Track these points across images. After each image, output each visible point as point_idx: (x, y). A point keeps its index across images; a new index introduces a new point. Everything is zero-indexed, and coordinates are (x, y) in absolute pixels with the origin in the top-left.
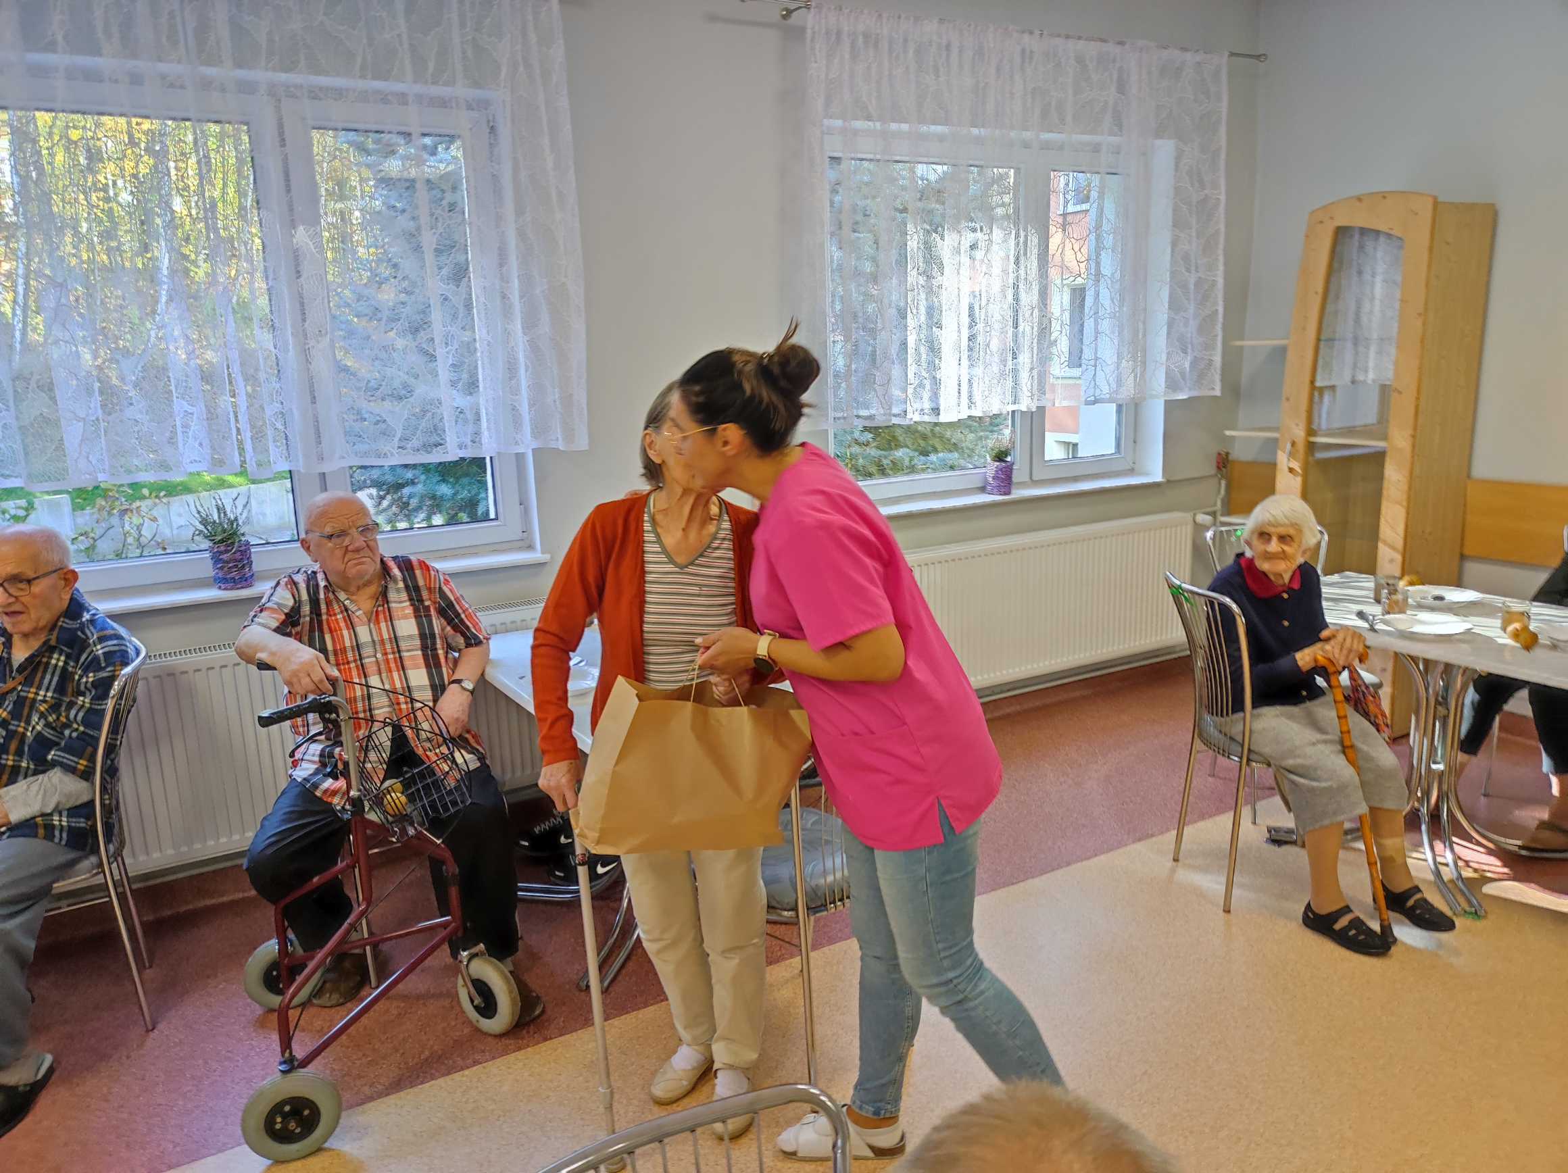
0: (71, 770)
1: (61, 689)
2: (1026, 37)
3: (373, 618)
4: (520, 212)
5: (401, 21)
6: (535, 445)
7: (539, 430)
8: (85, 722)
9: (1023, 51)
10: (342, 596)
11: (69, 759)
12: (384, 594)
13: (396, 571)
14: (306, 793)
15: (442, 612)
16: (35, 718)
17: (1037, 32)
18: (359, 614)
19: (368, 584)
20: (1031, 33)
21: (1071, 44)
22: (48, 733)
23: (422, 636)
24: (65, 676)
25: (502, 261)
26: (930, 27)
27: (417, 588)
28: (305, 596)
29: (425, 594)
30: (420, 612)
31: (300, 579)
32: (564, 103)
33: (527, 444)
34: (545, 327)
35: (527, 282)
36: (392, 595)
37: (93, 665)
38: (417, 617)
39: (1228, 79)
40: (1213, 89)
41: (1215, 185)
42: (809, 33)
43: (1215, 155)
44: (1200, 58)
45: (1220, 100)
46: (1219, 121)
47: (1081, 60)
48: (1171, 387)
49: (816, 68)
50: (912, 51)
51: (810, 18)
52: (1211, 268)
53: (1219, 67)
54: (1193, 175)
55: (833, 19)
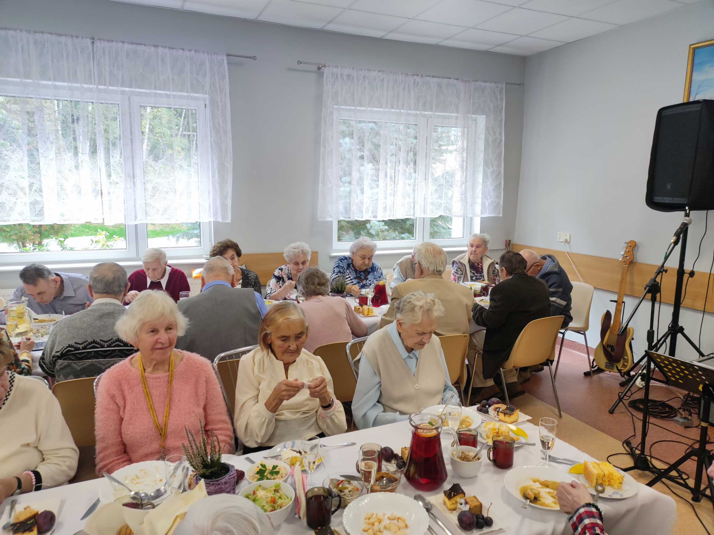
2: (415, 77)
6: (214, 221)
9: (414, 82)
17: (420, 76)
20: (418, 75)
21: (435, 79)
32: (228, 99)
39: (506, 93)
40: (499, 97)
41: (500, 134)
42: (325, 75)
43: (501, 121)
44: (492, 85)
45: (502, 101)
46: (501, 109)
47: (439, 86)
48: (482, 213)
49: (328, 88)
50: (367, 82)
51: (325, 70)
52: (499, 166)
53: (501, 88)
54: (490, 130)
55: (334, 70)
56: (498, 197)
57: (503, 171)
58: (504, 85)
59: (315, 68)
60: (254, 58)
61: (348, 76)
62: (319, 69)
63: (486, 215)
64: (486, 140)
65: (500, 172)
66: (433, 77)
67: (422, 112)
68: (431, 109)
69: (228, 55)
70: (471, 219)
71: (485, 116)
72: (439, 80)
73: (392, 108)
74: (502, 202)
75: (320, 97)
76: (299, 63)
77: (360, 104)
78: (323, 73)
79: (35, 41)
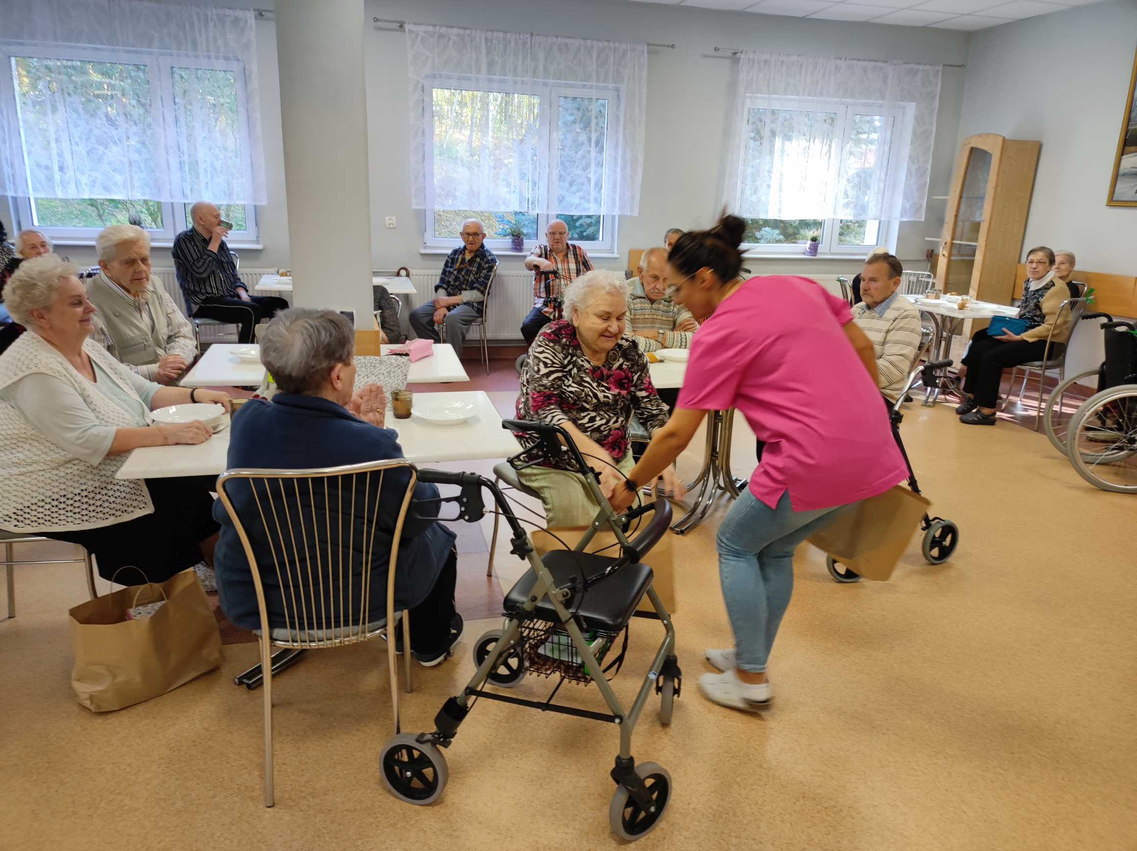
0: (479, 290)
2: (838, 61)
3: (563, 262)
4: (625, 129)
5: (594, 65)
6: (620, 213)
7: (622, 208)
8: (484, 278)
9: (836, 66)
11: (479, 286)
12: (567, 255)
13: (571, 247)
14: (539, 310)
15: (583, 264)
17: (844, 59)
18: (559, 260)
19: (562, 251)
20: (841, 59)
21: (860, 63)
23: (577, 270)
25: (617, 146)
26: (794, 58)
27: (577, 255)
28: (543, 252)
29: (579, 257)
30: (577, 262)
31: (542, 247)
32: (644, 91)
33: (617, 213)
34: (629, 170)
35: (624, 153)
36: (569, 255)
37: (488, 262)
38: (576, 263)
39: (942, 77)
40: (934, 81)
41: (931, 124)
42: (742, 62)
43: (932, 111)
44: (926, 68)
45: (937, 86)
46: (936, 95)
47: (865, 70)
48: (902, 216)
49: (743, 76)
50: (784, 68)
51: (743, 56)
52: (926, 162)
53: (938, 71)
54: (919, 120)
55: (751, 56)
56: (921, 198)
57: (929, 168)
58: (941, 68)
59: (729, 54)
60: (673, 46)
61: (765, 62)
62: (735, 54)
63: (906, 219)
64: (915, 133)
65: (925, 170)
66: (859, 60)
67: (843, 100)
68: (853, 97)
69: (648, 45)
70: (889, 222)
71: (915, 104)
72: (865, 63)
73: (809, 95)
74: (925, 204)
75: (733, 87)
76: (716, 49)
77: (775, 92)
78: (739, 59)
79: (486, 39)
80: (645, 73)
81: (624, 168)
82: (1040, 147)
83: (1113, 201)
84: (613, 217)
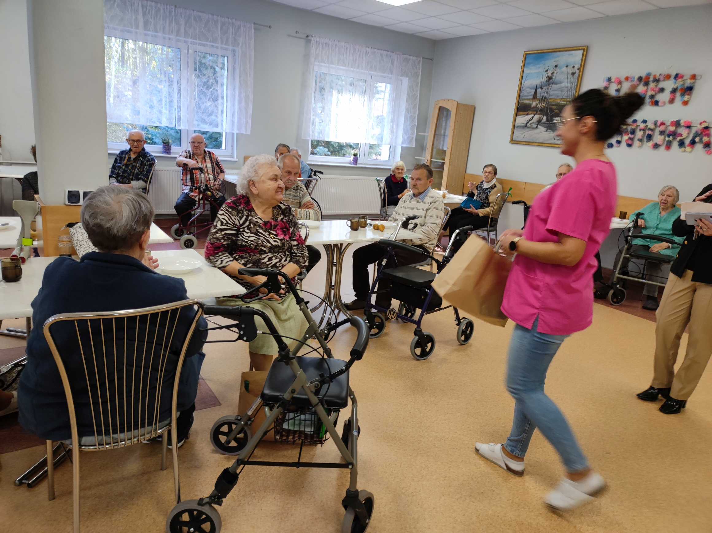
0: (143, 180)
1: (141, 165)
2: (367, 49)
3: (202, 162)
4: (240, 77)
5: (219, 32)
6: (238, 132)
7: (239, 128)
9: (366, 52)
10: (196, 156)
11: (143, 177)
13: (207, 153)
15: (216, 164)
16: (136, 169)
17: (370, 48)
18: (199, 161)
19: (201, 155)
20: (369, 47)
21: (379, 51)
22: (139, 173)
23: (212, 168)
24: (142, 162)
25: (235, 88)
26: (343, 44)
27: (211, 158)
29: (213, 159)
30: (212, 163)
31: (187, 151)
32: (253, 53)
33: (236, 131)
34: (243, 104)
35: (240, 94)
36: (206, 158)
37: (149, 160)
38: (211, 163)
39: (422, 64)
40: (418, 66)
41: (417, 91)
42: (312, 42)
43: (417, 83)
44: (414, 58)
45: (420, 69)
46: (419, 75)
47: (381, 55)
48: (402, 143)
49: (313, 51)
50: (337, 49)
51: (313, 39)
52: (415, 113)
53: (420, 61)
54: (411, 88)
55: (318, 39)
56: (412, 134)
57: (417, 116)
58: (421, 59)
59: (304, 36)
60: (270, 27)
61: (326, 44)
62: (308, 36)
63: (404, 146)
64: (408, 95)
65: (415, 118)
66: (378, 49)
67: (370, 72)
68: (376, 71)
69: (254, 24)
70: (395, 147)
71: (408, 78)
72: (382, 51)
73: (352, 67)
74: (415, 137)
75: (307, 56)
76: (297, 32)
77: (332, 63)
78: (310, 40)
79: (142, 5)
80: (252, 42)
81: (240, 102)
82: (475, 108)
83: (513, 141)
84: (233, 134)
